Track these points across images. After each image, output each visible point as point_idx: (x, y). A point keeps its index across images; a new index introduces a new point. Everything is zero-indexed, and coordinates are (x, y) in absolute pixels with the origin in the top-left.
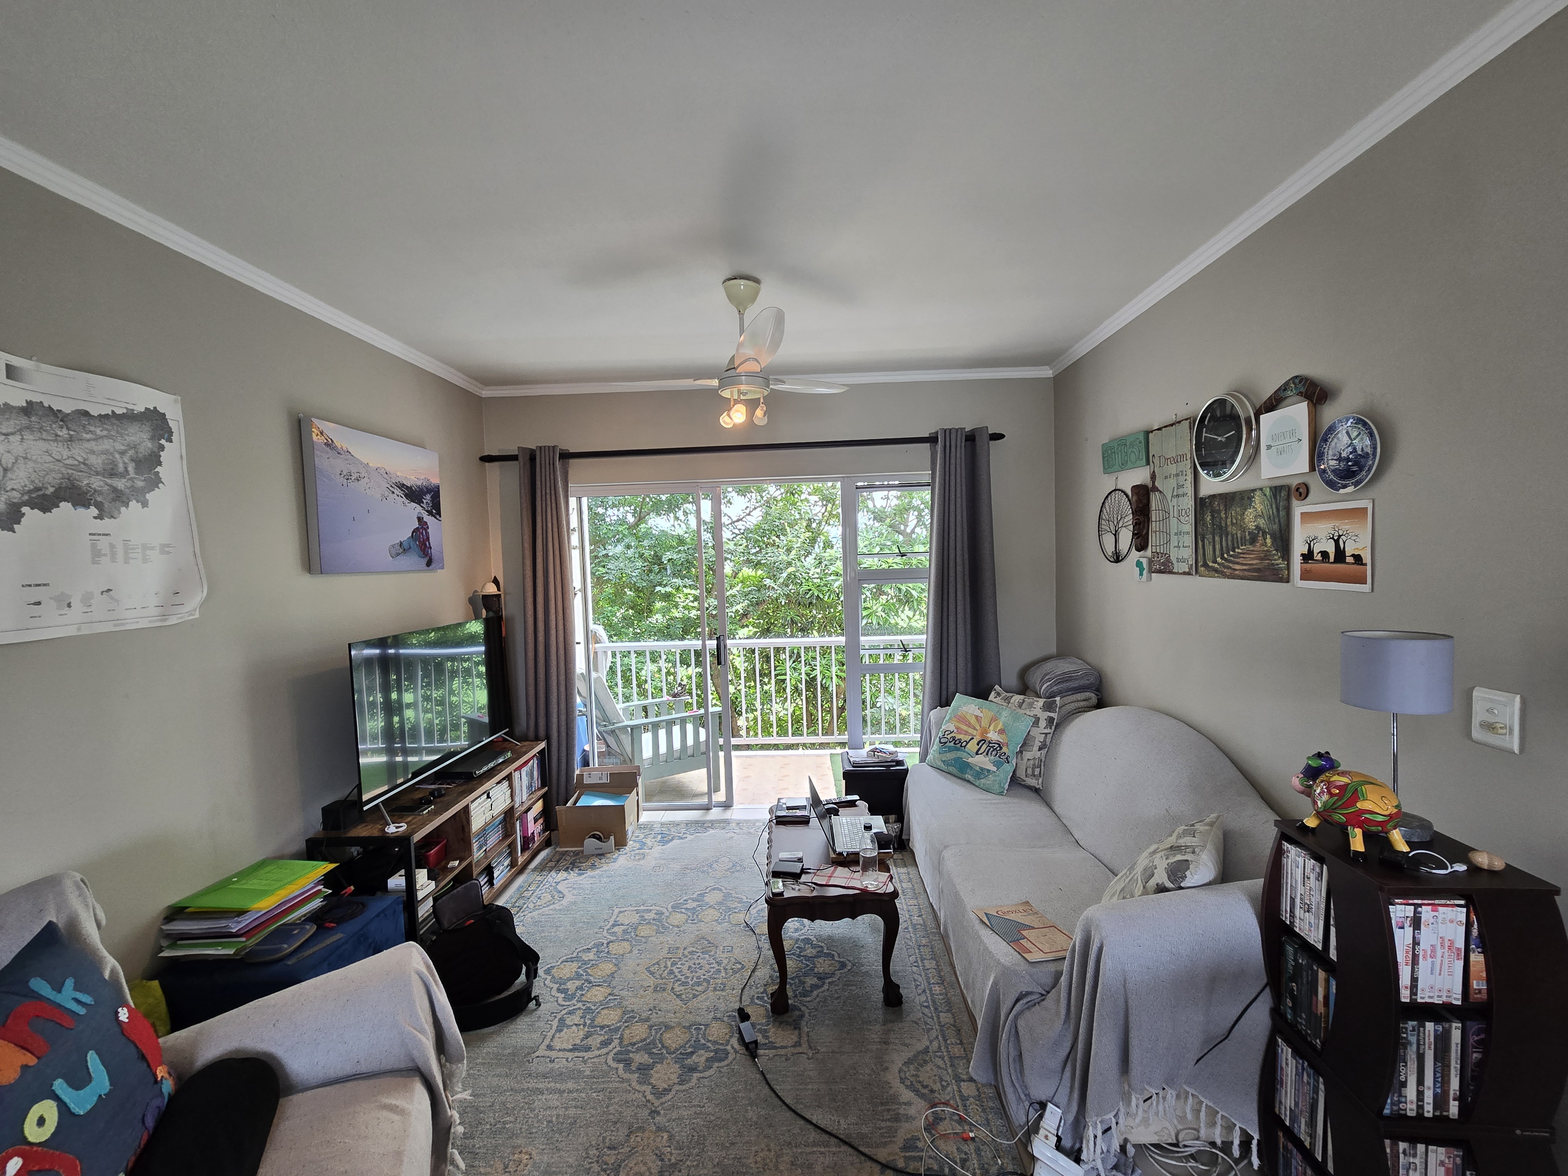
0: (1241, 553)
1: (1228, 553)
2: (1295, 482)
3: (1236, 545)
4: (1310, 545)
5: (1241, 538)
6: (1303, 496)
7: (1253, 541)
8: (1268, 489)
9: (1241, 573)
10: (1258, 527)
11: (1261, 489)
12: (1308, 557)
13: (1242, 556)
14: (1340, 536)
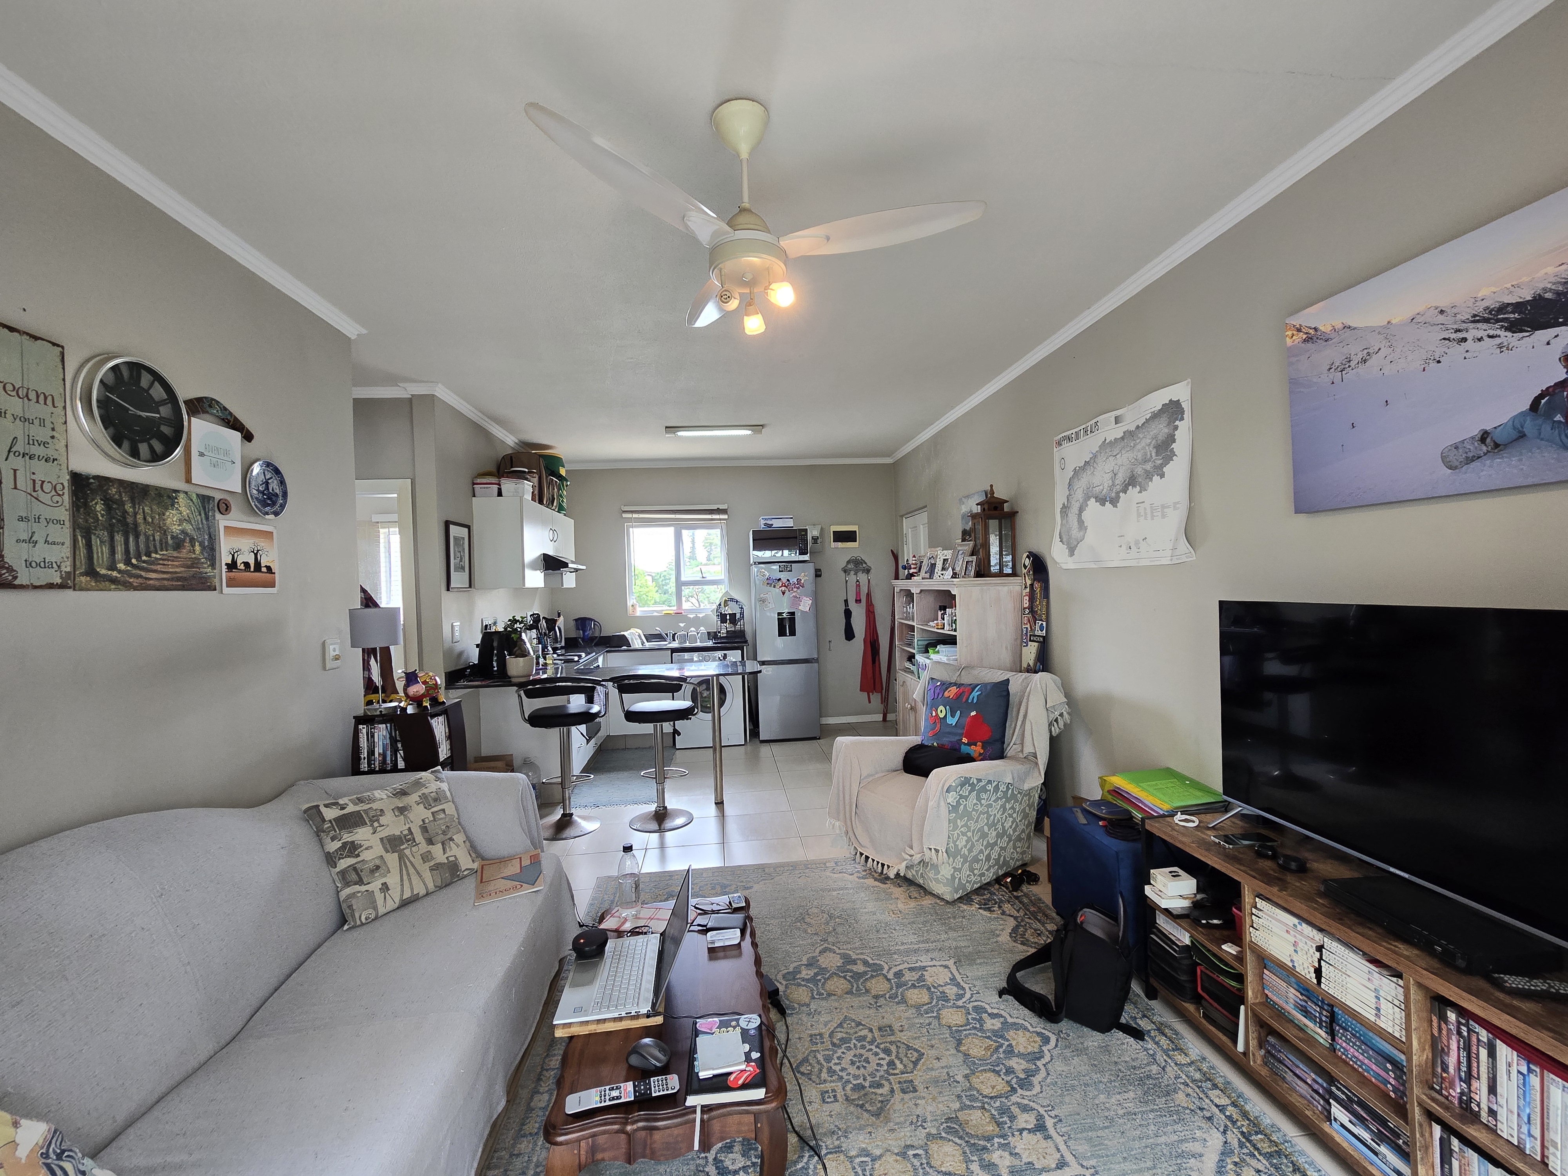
0: (161, 559)
1: (138, 557)
2: (218, 496)
3: (152, 548)
4: (233, 556)
5: (161, 540)
6: (226, 510)
7: (178, 545)
8: (195, 496)
9: (157, 583)
10: (183, 532)
11: (186, 493)
12: (232, 566)
13: (161, 562)
14: (258, 551)
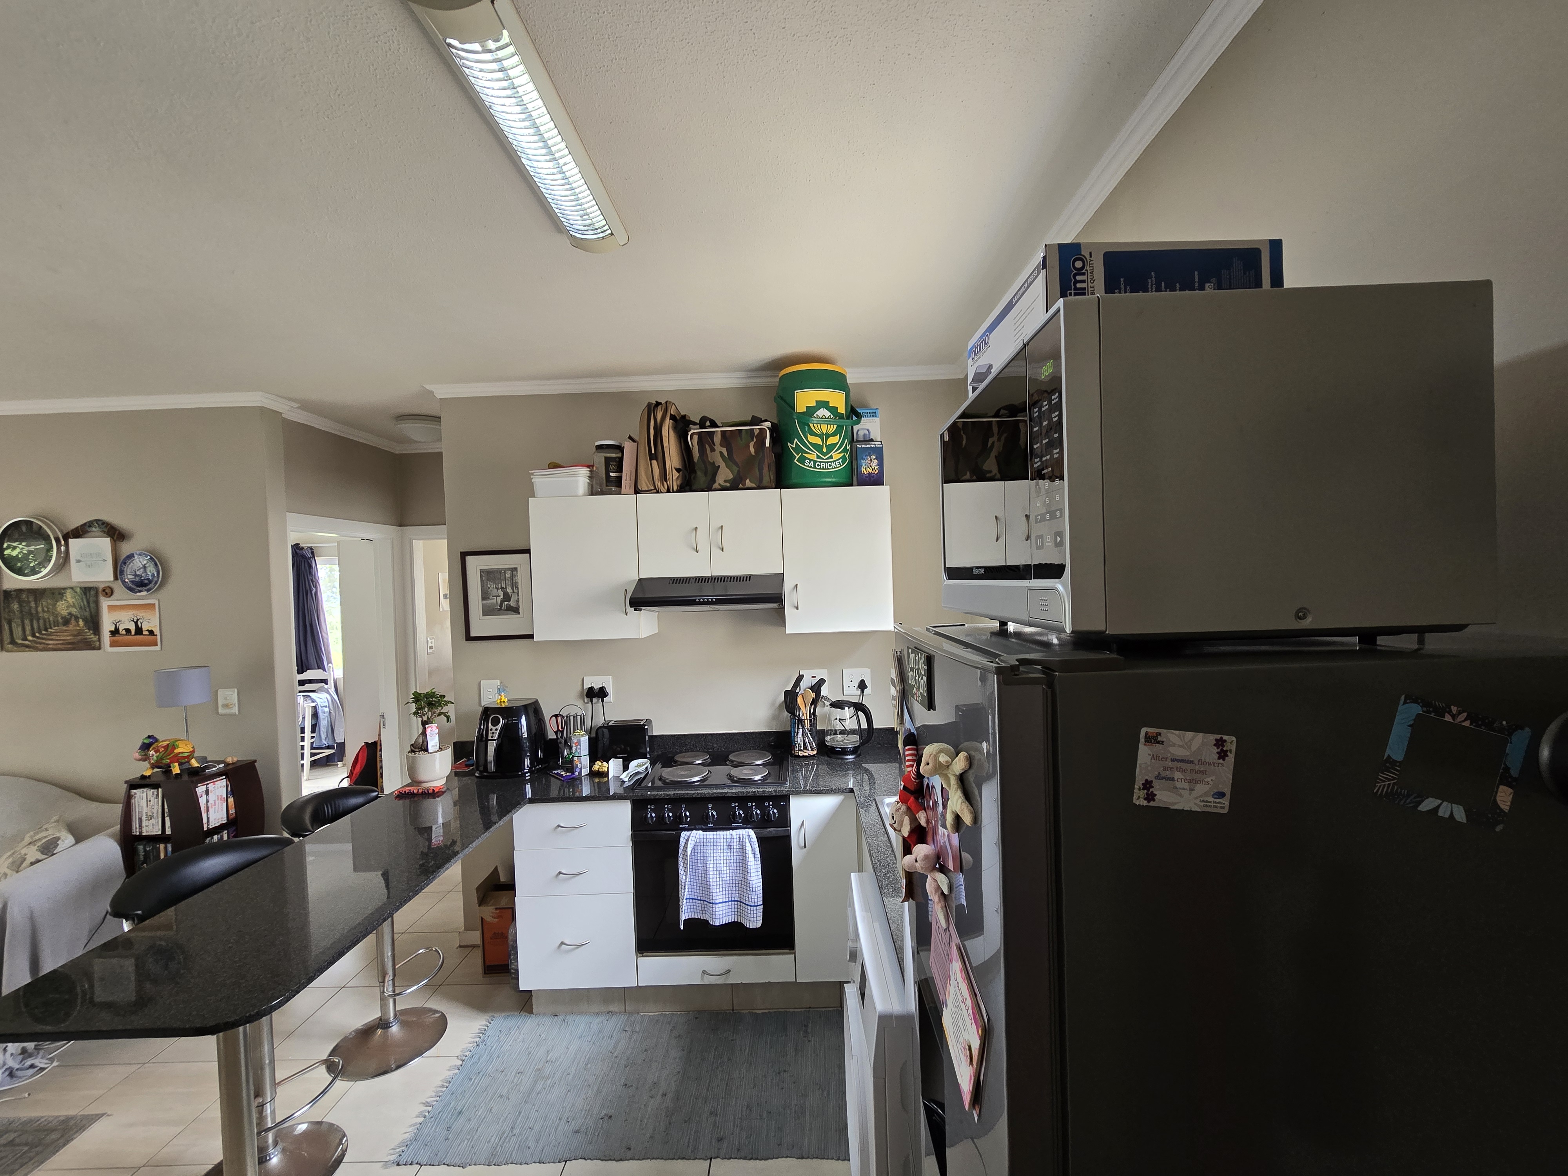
0: (54, 632)
1: (40, 633)
2: (101, 586)
3: (48, 627)
4: (116, 625)
5: (54, 621)
6: (109, 594)
7: (66, 622)
8: (78, 589)
9: (54, 647)
10: (70, 614)
11: (72, 588)
12: (115, 632)
13: (55, 634)
14: (138, 620)
